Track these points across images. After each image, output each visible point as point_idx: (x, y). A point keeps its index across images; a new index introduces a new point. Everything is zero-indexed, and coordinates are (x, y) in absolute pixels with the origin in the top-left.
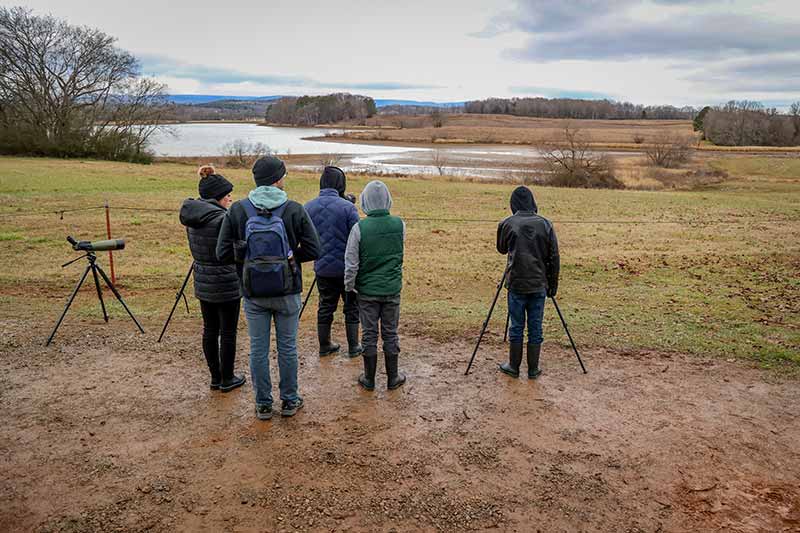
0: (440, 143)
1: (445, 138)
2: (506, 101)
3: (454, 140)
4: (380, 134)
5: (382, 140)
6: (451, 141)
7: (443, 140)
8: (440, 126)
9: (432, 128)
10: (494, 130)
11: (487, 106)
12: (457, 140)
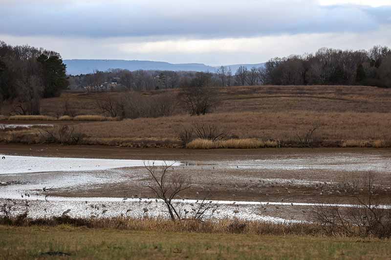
0: (200, 148)
1: (210, 137)
2: (358, 57)
3: (231, 142)
4: (63, 131)
5: (67, 143)
6: (224, 143)
7: (206, 142)
8: (204, 112)
9: (187, 116)
10: (326, 117)
11: (316, 69)
12: (237, 142)
